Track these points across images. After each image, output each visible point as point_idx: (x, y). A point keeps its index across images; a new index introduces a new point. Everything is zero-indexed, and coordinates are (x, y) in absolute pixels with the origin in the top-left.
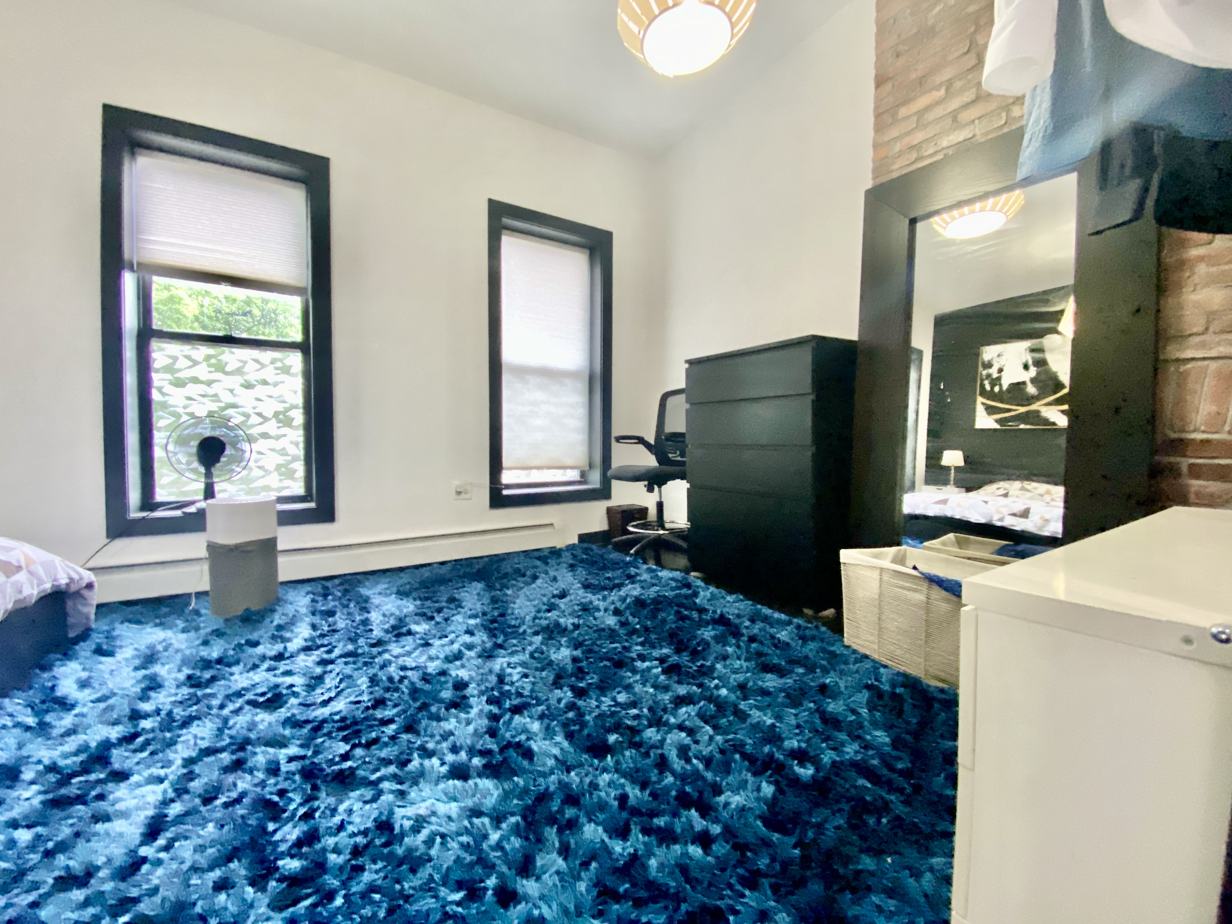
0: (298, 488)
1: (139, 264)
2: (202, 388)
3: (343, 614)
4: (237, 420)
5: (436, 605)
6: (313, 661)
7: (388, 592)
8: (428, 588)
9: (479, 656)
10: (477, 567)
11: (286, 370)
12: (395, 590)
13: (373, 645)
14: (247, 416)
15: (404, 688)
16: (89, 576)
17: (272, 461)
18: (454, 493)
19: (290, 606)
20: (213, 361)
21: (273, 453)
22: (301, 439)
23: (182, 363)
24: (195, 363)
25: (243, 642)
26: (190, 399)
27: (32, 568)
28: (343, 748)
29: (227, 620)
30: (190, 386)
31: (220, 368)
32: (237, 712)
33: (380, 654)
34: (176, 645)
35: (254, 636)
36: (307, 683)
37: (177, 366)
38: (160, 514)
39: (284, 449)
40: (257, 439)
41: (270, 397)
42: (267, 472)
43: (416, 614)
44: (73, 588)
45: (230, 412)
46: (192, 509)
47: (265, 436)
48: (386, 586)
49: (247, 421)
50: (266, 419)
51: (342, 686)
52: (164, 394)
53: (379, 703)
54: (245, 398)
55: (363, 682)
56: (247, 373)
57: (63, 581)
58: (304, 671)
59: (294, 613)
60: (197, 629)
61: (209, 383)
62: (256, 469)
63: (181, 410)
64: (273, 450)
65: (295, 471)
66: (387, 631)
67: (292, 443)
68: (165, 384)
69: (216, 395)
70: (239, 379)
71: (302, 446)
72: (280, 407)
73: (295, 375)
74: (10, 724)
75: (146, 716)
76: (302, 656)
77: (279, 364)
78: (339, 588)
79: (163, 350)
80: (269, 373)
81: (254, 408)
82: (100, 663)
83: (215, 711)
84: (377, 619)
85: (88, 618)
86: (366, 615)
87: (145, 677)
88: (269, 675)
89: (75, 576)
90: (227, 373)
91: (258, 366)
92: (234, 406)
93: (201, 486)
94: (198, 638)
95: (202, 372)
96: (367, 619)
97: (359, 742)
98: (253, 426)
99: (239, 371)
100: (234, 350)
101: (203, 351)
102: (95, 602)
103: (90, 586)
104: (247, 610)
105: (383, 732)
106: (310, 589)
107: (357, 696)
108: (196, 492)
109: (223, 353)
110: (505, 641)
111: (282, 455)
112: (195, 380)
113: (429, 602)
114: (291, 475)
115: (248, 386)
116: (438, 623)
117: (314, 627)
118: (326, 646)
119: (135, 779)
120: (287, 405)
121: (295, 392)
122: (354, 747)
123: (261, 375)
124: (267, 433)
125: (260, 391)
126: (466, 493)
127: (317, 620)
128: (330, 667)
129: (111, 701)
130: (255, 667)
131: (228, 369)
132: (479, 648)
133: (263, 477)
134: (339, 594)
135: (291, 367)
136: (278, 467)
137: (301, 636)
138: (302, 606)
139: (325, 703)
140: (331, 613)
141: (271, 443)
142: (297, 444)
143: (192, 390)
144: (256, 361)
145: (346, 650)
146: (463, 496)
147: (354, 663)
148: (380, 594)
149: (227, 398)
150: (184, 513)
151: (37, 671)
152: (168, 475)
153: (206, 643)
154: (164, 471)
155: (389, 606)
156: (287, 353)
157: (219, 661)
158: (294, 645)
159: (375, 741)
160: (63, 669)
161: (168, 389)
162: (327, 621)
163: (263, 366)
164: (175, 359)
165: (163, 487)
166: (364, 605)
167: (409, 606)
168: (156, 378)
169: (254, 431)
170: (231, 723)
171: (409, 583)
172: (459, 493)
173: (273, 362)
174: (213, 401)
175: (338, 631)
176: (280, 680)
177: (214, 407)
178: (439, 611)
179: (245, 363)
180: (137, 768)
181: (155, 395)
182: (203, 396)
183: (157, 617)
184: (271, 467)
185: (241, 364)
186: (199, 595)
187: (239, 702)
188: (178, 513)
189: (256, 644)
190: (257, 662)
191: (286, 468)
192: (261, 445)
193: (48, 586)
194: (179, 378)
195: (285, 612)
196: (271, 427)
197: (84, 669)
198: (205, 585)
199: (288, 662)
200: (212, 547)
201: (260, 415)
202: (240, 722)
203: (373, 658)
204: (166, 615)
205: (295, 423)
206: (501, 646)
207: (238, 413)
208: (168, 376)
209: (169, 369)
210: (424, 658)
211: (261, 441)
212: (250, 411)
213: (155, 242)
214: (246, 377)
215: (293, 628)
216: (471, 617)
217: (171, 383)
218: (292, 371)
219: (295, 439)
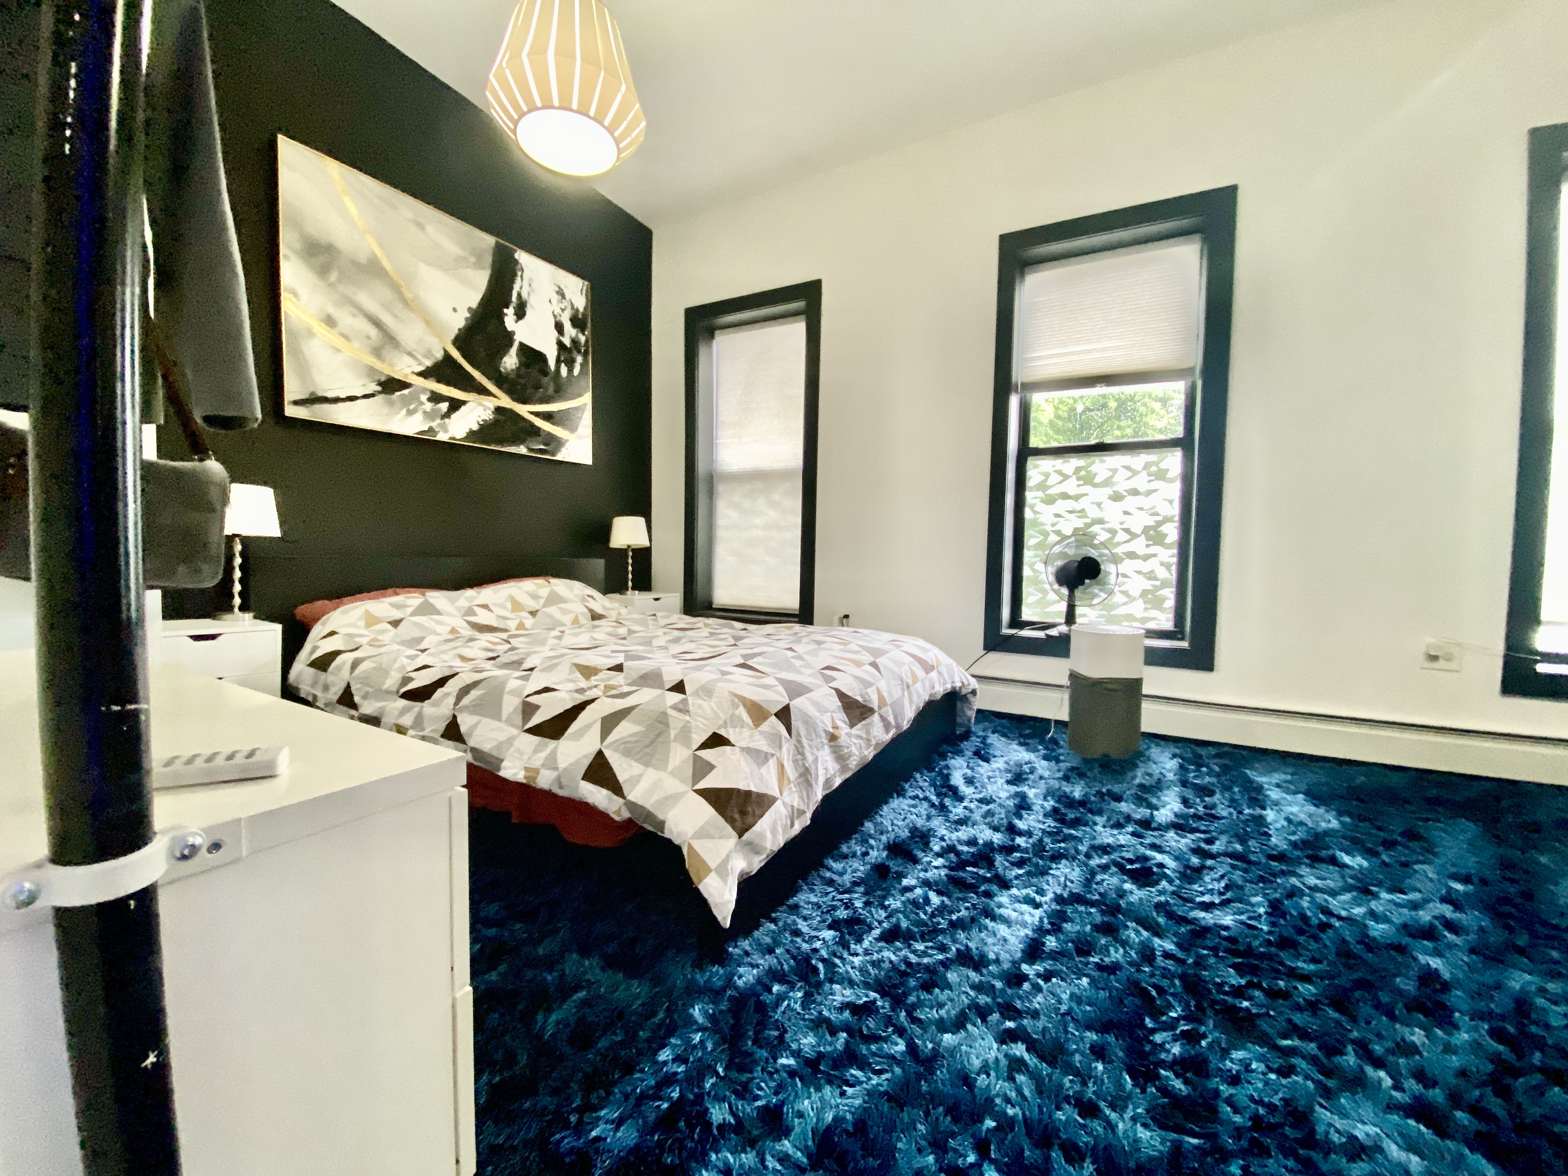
0: (1166, 622)
1: (1023, 384)
2: (1070, 504)
3: (1224, 797)
4: (1103, 536)
5: (1382, 834)
6: (1187, 845)
7: (1292, 787)
8: (1361, 801)
9: (1472, 951)
10: (1467, 794)
11: (1161, 475)
12: (1303, 787)
13: (1271, 857)
14: (1113, 532)
15: (1327, 937)
16: (974, 684)
17: (1137, 585)
18: (1421, 657)
19: (1154, 766)
20: (1083, 473)
21: (1141, 577)
22: (1174, 560)
23: (1054, 478)
24: (1066, 477)
25: (1104, 790)
26: (1058, 516)
27: (940, 668)
28: (1236, 980)
29: (1086, 761)
30: (1060, 502)
31: (1088, 480)
32: (1104, 868)
33: (1283, 873)
34: (1040, 771)
35: (1116, 789)
36: (1182, 870)
37: (1049, 483)
38: (1026, 633)
39: (1153, 571)
40: (1123, 559)
41: (1141, 509)
42: (1131, 599)
43: (1344, 837)
44: (964, 692)
45: (1095, 529)
46: (1053, 632)
47: (1132, 555)
48: (1289, 777)
49: (1113, 538)
50: (1133, 536)
51: (1229, 895)
52: (1035, 513)
53: (1285, 943)
54: (1113, 514)
55: (1259, 903)
56: (1115, 484)
57: (958, 685)
58: (1177, 853)
59: (1161, 776)
60: (1058, 761)
61: (1077, 498)
62: (1118, 594)
63: (1049, 528)
64: (1138, 572)
65: (1164, 599)
66: (1294, 845)
67: (1162, 564)
68: (1037, 501)
69: (1083, 511)
70: (1108, 491)
71: (1174, 568)
72: (1151, 521)
73: (1172, 481)
74: (921, 796)
75: (1021, 834)
76: (1171, 834)
77: (1154, 469)
78: (1216, 761)
79: (1037, 466)
80: (1141, 482)
81: (1121, 524)
82: (979, 765)
83: (1081, 857)
84: (1276, 821)
85: (969, 720)
86: (1259, 811)
87: (1017, 794)
88: (1134, 841)
89: (966, 683)
90: (1095, 486)
91: (1130, 474)
92: (1101, 521)
93: (1063, 607)
94: (1059, 771)
95: (1071, 486)
96: (1261, 818)
97: (1260, 983)
98: (1119, 544)
99: (1107, 483)
100: (1105, 458)
101: (1074, 462)
102: (975, 708)
103: (974, 692)
104: (1106, 756)
105: (1296, 988)
106: (1177, 751)
107: (1250, 918)
108: (1057, 614)
109: (1093, 463)
110: (1533, 946)
111: (1150, 579)
112: (1065, 496)
113: (1367, 824)
114: (1157, 603)
115: (1117, 497)
116: (1386, 865)
117: (1185, 802)
118: (1204, 832)
119: (1014, 891)
120: (1160, 518)
121: (1171, 502)
122: (1250, 985)
123: (1131, 485)
124: (1134, 553)
125: (1130, 503)
126: (1449, 659)
127: (1189, 794)
128: (1209, 862)
129: (991, 806)
130: (1119, 826)
131: (1097, 480)
132: (1472, 937)
133: (1125, 604)
134: (1217, 769)
135: (1167, 470)
136: (1144, 593)
137: (1168, 807)
138: (1169, 771)
139: (1207, 907)
140: (1206, 791)
141: (1138, 564)
142: (1168, 566)
143: (1062, 506)
144: (1127, 468)
145: (1230, 850)
146: (1441, 664)
147: (1246, 871)
148: (1278, 786)
149: (1094, 513)
150: (1047, 635)
151: (937, 757)
152: (1033, 595)
153: (1066, 778)
154: (1031, 590)
155: (1295, 809)
156: (1164, 454)
157: (1083, 803)
158: (1164, 815)
159: (1285, 995)
160: (953, 761)
161: (1040, 507)
162: (1203, 801)
163: (1135, 473)
164: (1047, 475)
165: (1029, 605)
166: (1254, 795)
167: (1329, 821)
168: (1029, 495)
169: (1119, 550)
170: (1099, 878)
171: (1328, 784)
172: (1434, 658)
173: (1147, 466)
174: (1079, 517)
175: (1219, 818)
176: (1149, 853)
177: (1080, 523)
178: (1389, 845)
179: (1115, 471)
180: (1015, 882)
181: (1028, 514)
182: (1070, 512)
183: (1021, 736)
184: (1136, 593)
185: (1111, 473)
186: (1058, 722)
187: (1105, 860)
188: (1041, 634)
189: (1118, 799)
190: (1122, 821)
191: (1153, 595)
192: (1127, 566)
193: (949, 686)
194: (1049, 495)
195: (1149, 771)
196: (1139, 546)
197: (968, 767)
198: (1064, 715)
199: (1155, 833)
200: (1074, 677)
201: (1127, 531)
202: (1110, 881)
203: (1275, 875)
204: (1028, 736)
205: (1168, 540)
206: (1521, 951)
207: (1104, 529)
208: (1040, 494)
209: (1042, 486)
210: (1358, 911)
211: (1127, 562)
212: (1118, 527)
213: (1039, 358)
214: (1115, 488)
215: (1160, 793)
216: (1455, 877)
217: (1042, 501)
218: (1169, 475)
219: (1166, 560)
